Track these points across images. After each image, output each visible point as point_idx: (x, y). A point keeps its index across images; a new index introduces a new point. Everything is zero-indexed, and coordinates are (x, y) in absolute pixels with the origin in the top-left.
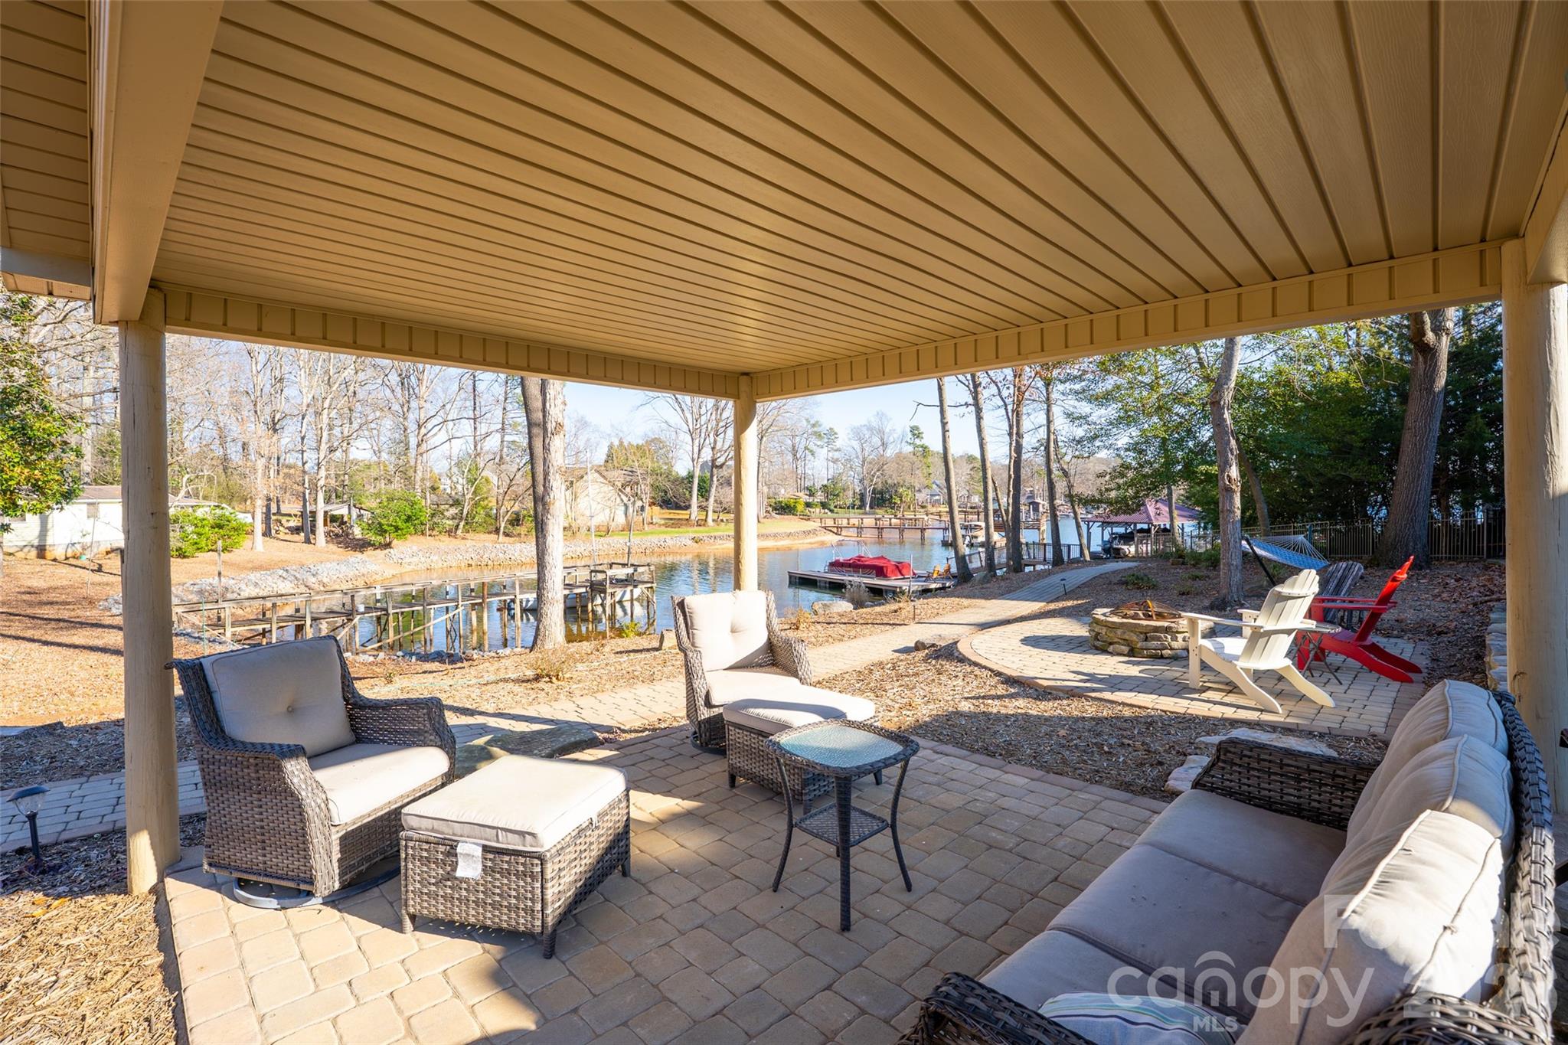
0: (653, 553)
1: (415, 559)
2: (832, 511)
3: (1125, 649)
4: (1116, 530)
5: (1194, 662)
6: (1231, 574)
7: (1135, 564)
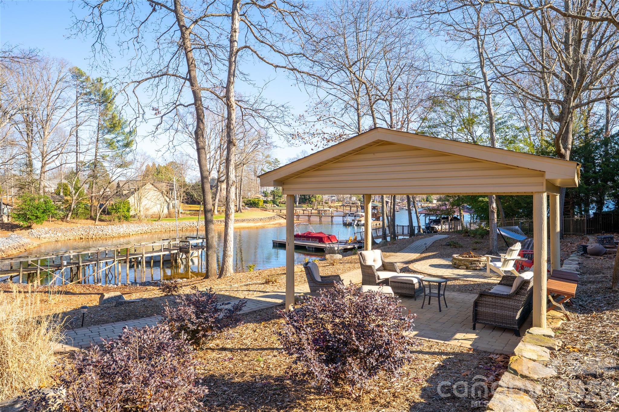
0: (187, 230)
1: (48, 235)
2: (278, 205)
3: (465, 267)
4: (431, 218)
5: (488, 270)
6: (493, 241)
7: (446, 236)
